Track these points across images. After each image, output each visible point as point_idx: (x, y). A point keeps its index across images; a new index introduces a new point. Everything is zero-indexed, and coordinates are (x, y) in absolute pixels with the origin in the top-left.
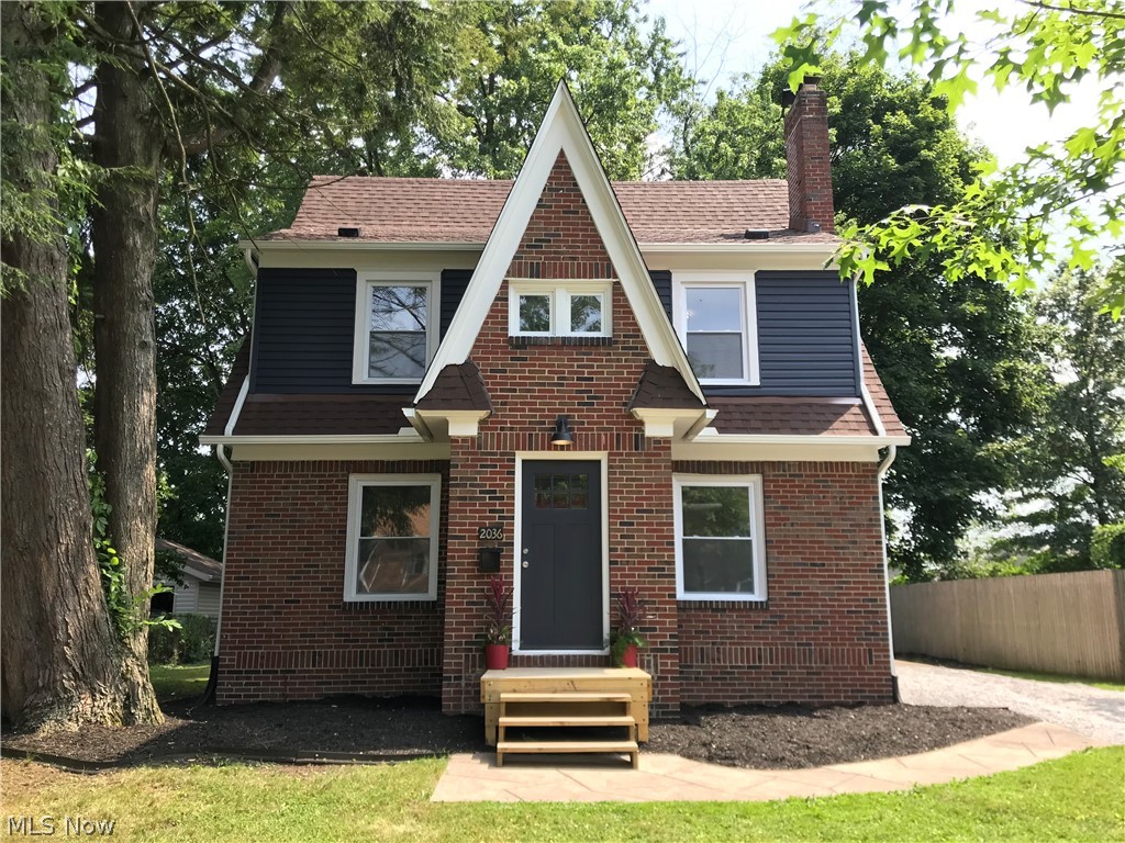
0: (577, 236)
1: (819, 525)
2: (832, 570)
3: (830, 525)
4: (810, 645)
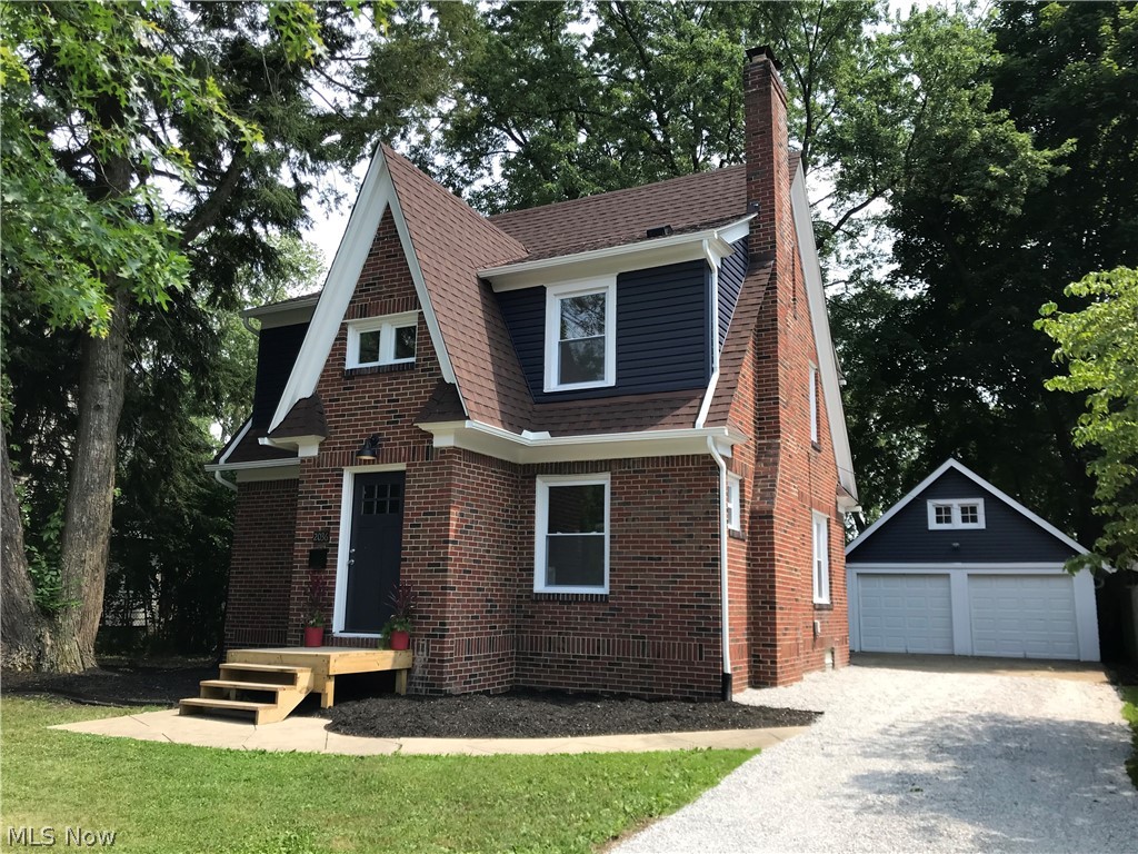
0: (395, 276)
1: (658, 519)
2: (667, 564)
3: (668, 519)
4: (644, 638)
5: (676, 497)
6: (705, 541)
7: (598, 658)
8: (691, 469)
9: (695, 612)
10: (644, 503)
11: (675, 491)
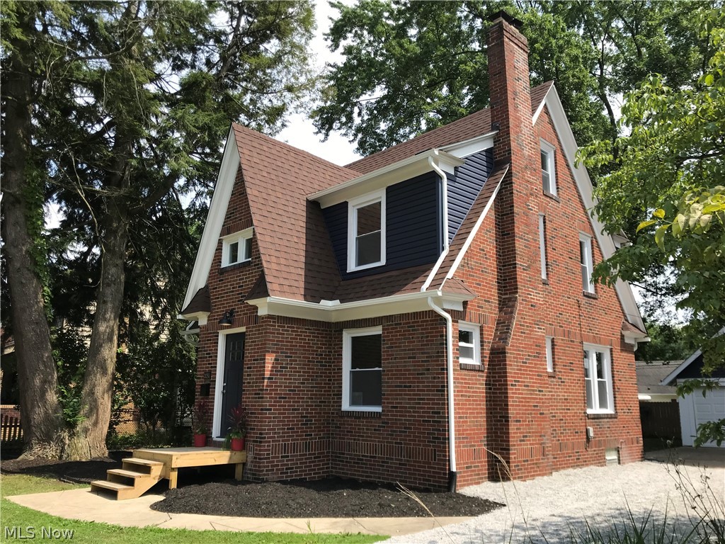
0: (243, 206)
1: (409, 358)
2: (414, 391)
3: (415, 358)
4: (401, 444)
5: (419, 341)
6: (437, 374)
7: (375, 457)
8: (427, 321)
9: (431, 425)
10: (401, 347)
11: (418, 337)
